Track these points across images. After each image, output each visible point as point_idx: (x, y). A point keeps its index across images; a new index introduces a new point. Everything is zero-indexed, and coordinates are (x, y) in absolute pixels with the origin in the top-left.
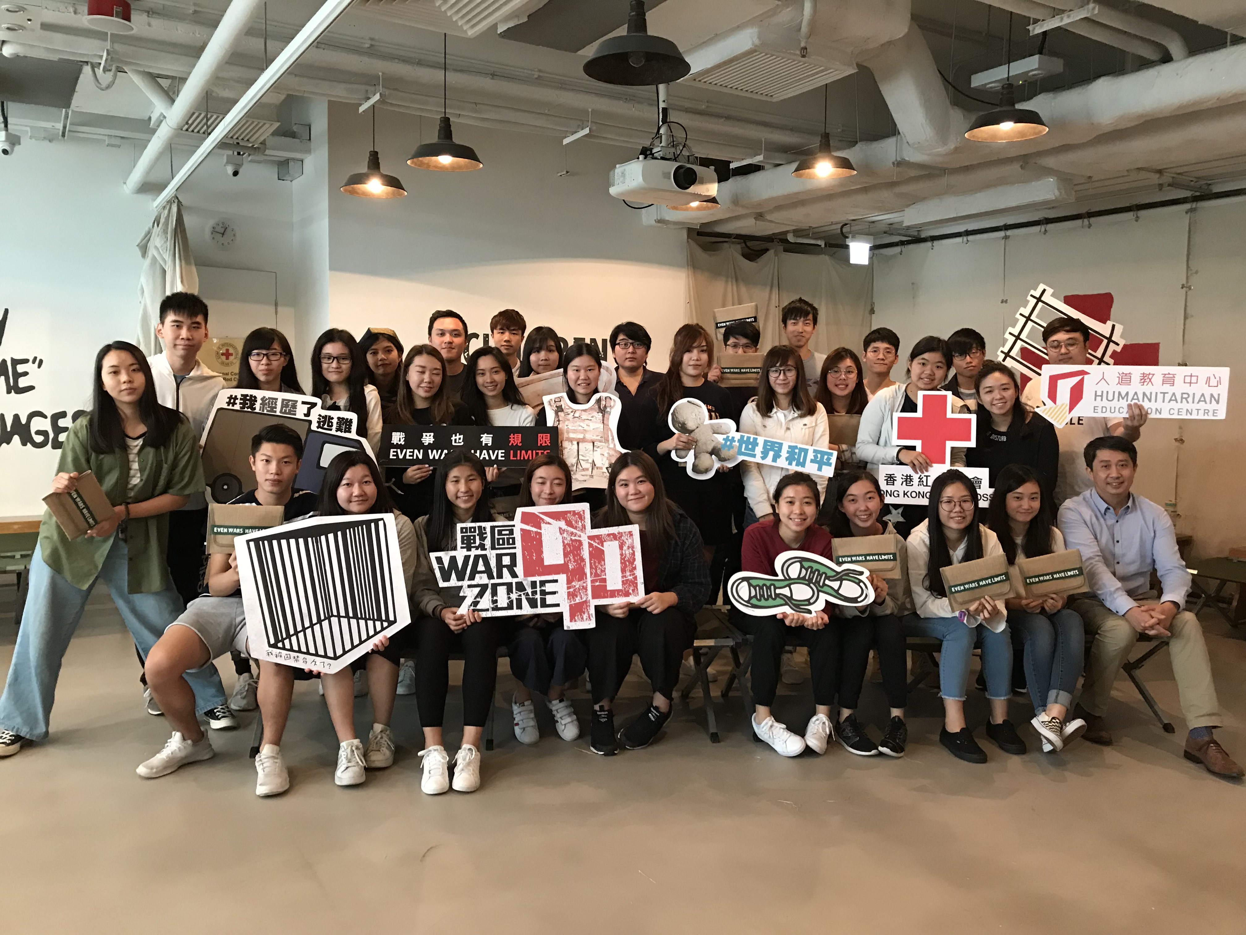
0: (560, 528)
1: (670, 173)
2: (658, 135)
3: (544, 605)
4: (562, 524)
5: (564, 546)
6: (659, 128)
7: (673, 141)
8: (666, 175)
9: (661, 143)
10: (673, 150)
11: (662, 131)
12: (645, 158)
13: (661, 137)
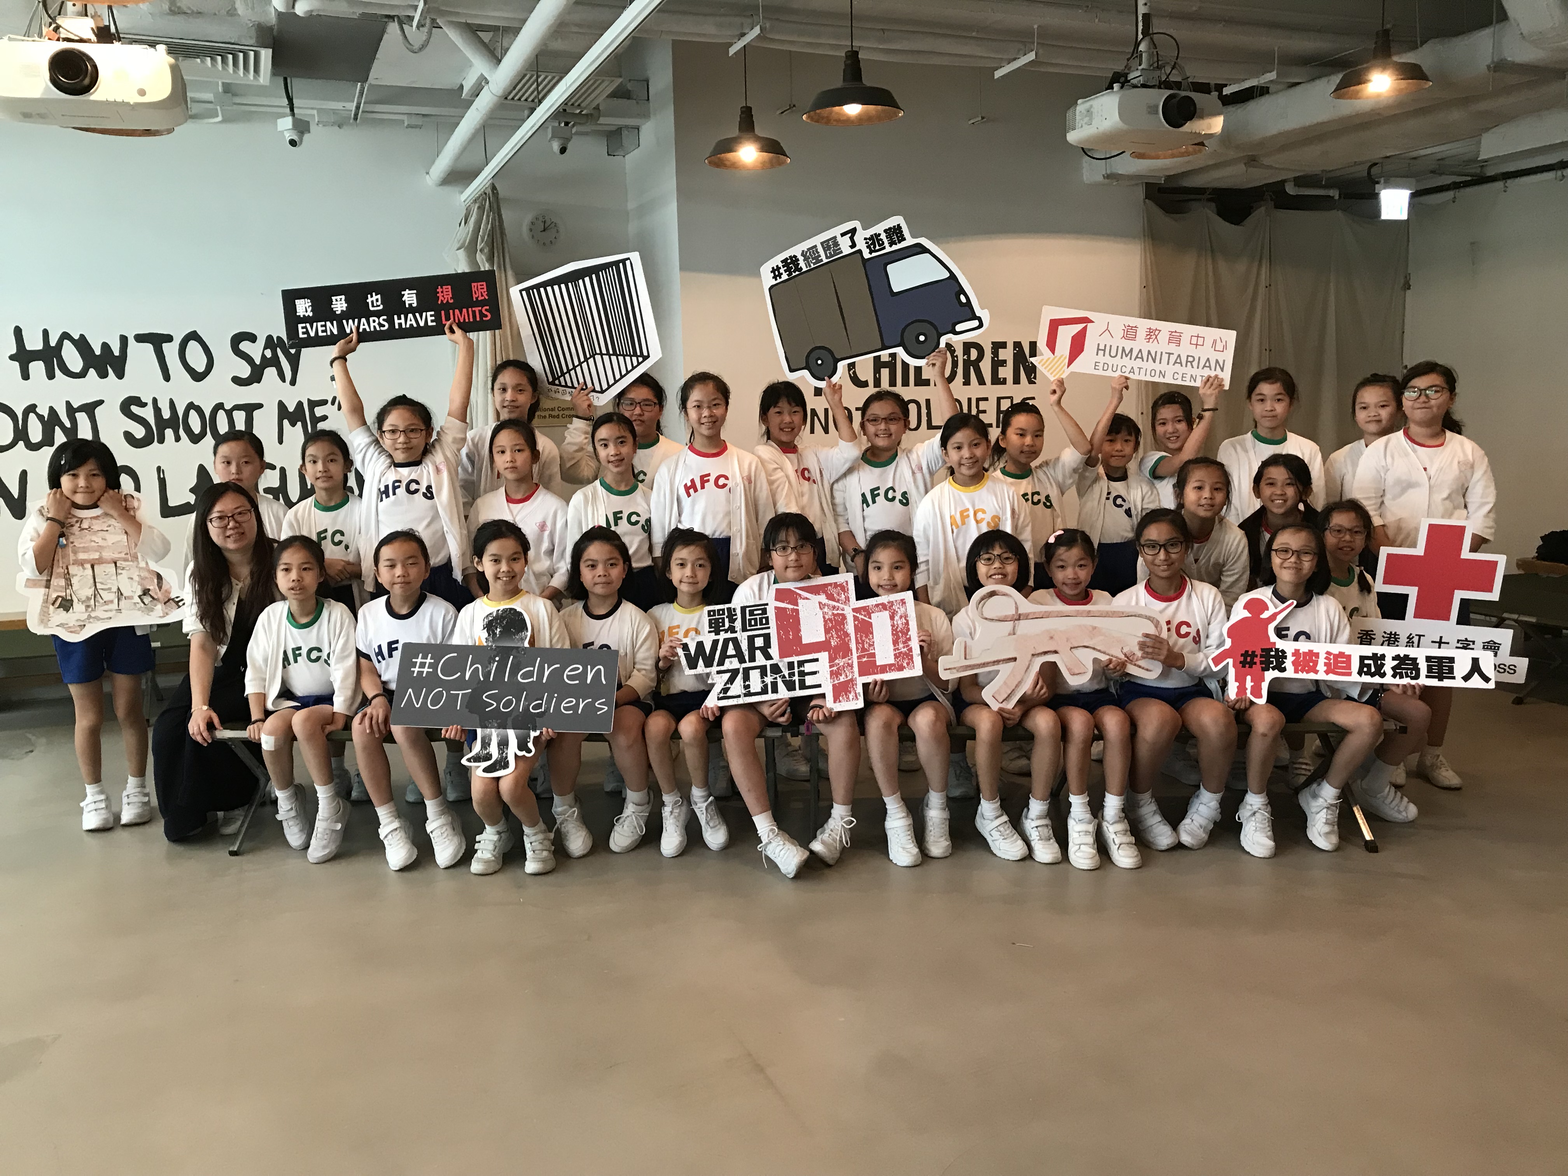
1: (1157, 106)
2: (1135, 54)
6: (1137, 45)
7: (1158, 61)
8: (1153, 110)
9: (1140, 65)
10: (1158, 73)
11: (1142, 47)
12: (1122, 87)
13: (1141, 55)
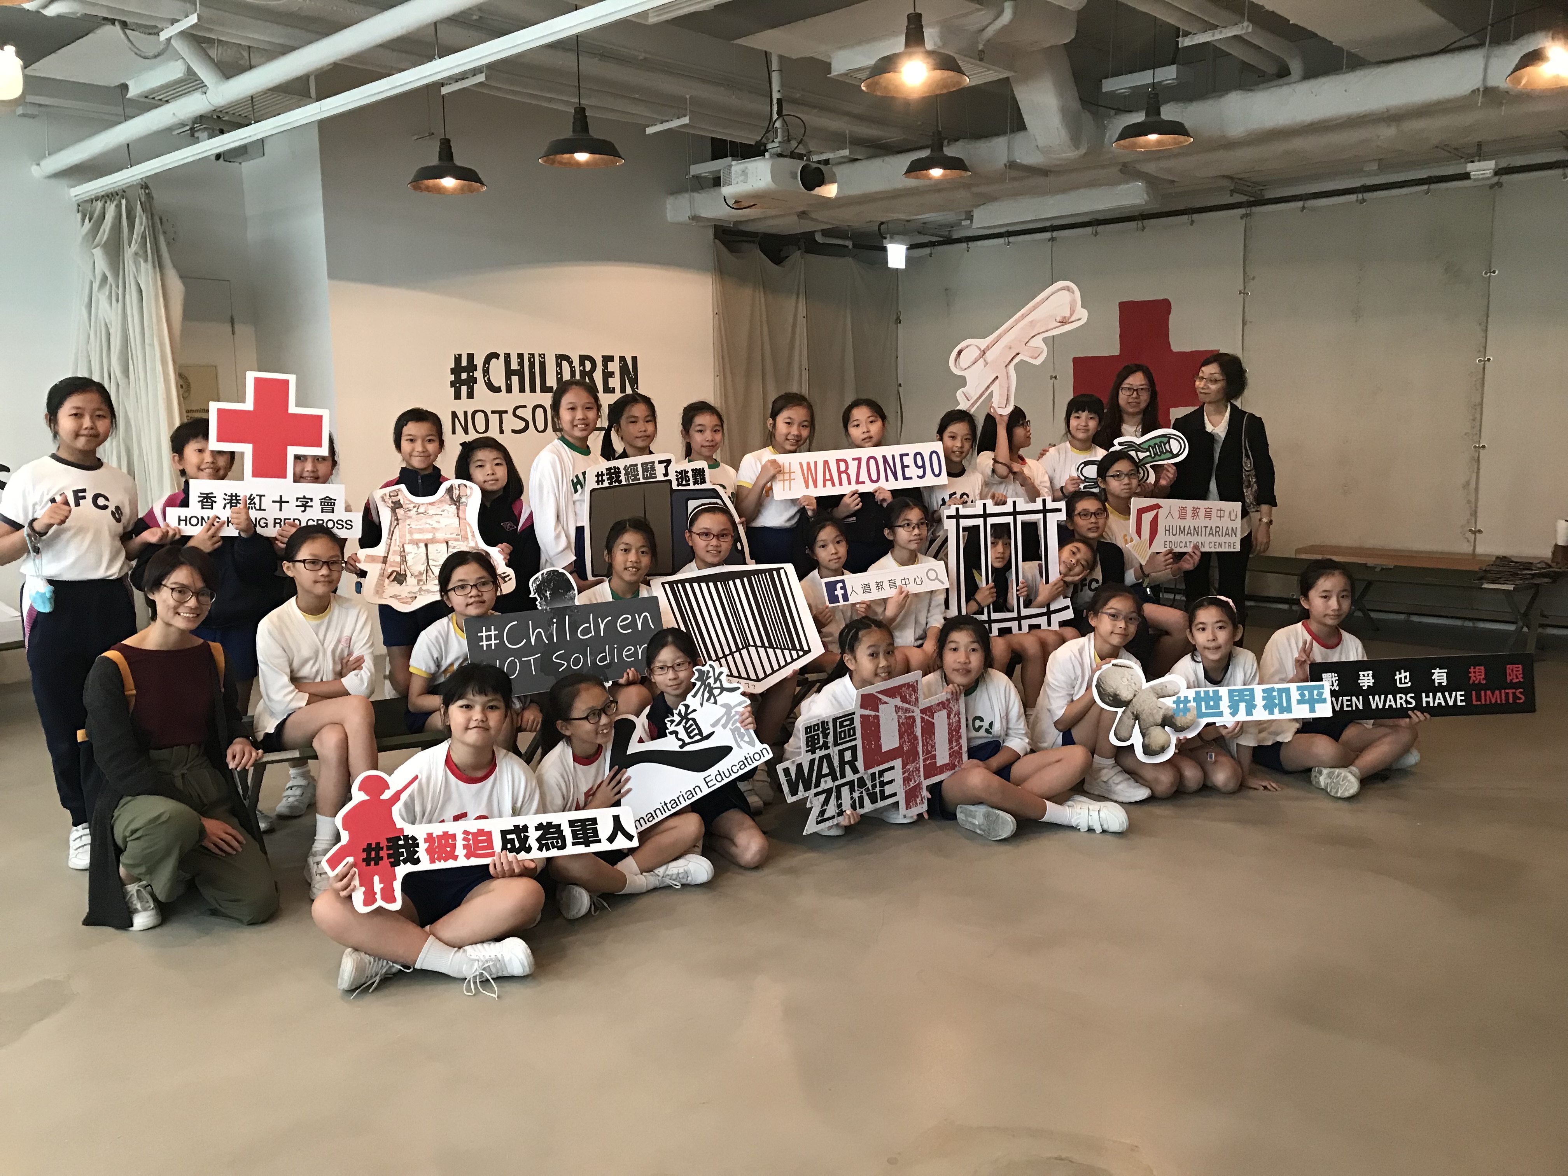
0: (896, 706)
3: (884, 798)
4: (897, 701)
5: (899, 726)
